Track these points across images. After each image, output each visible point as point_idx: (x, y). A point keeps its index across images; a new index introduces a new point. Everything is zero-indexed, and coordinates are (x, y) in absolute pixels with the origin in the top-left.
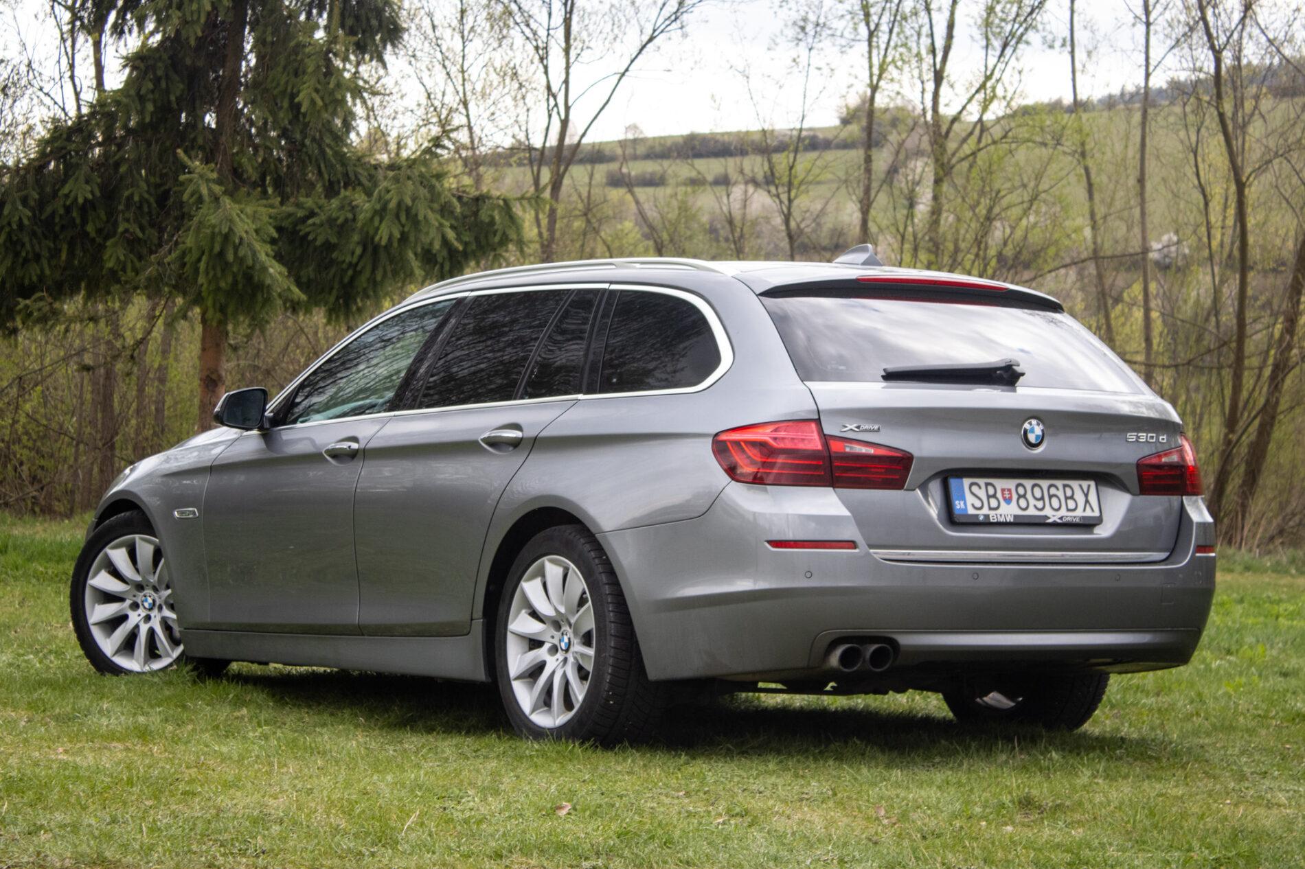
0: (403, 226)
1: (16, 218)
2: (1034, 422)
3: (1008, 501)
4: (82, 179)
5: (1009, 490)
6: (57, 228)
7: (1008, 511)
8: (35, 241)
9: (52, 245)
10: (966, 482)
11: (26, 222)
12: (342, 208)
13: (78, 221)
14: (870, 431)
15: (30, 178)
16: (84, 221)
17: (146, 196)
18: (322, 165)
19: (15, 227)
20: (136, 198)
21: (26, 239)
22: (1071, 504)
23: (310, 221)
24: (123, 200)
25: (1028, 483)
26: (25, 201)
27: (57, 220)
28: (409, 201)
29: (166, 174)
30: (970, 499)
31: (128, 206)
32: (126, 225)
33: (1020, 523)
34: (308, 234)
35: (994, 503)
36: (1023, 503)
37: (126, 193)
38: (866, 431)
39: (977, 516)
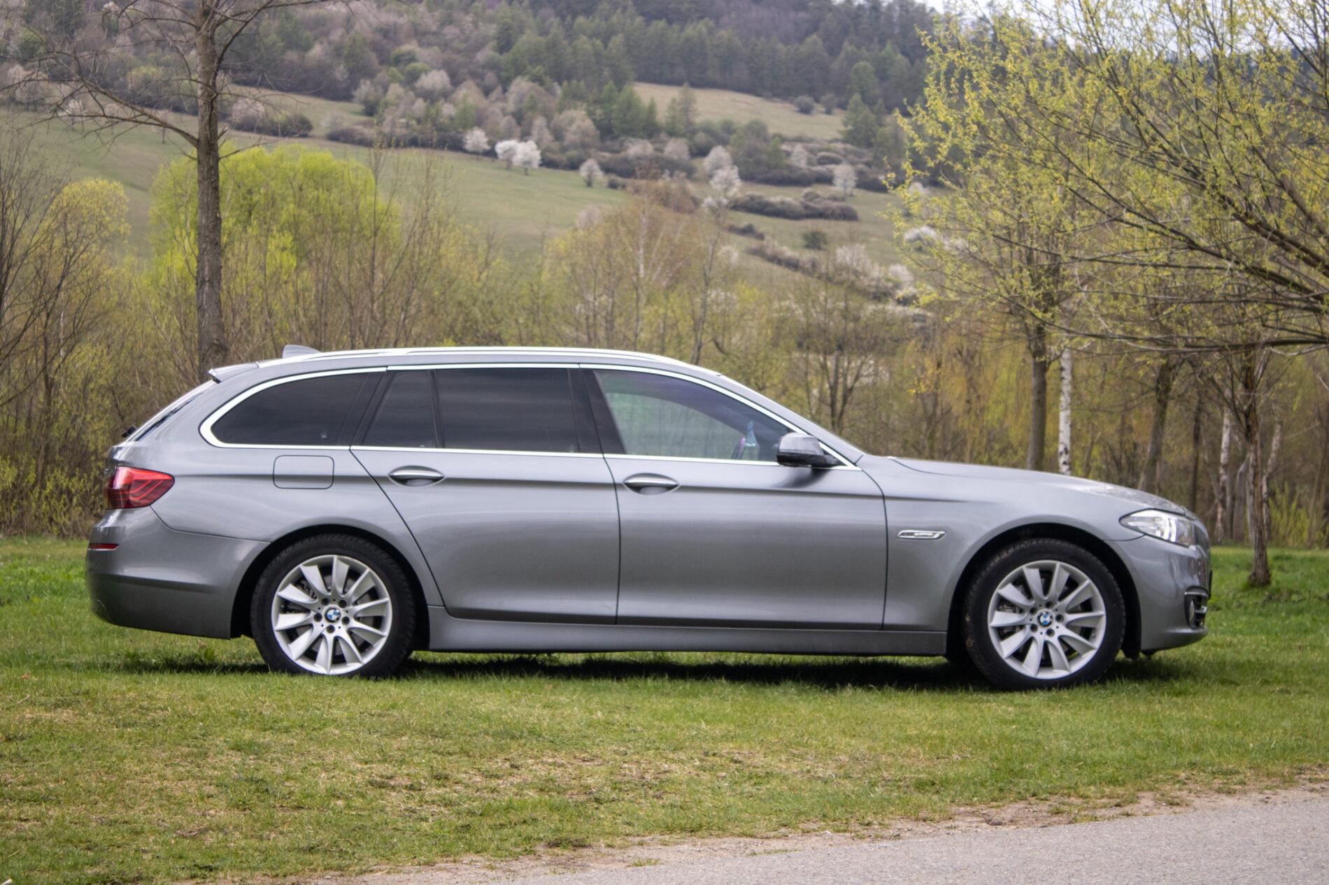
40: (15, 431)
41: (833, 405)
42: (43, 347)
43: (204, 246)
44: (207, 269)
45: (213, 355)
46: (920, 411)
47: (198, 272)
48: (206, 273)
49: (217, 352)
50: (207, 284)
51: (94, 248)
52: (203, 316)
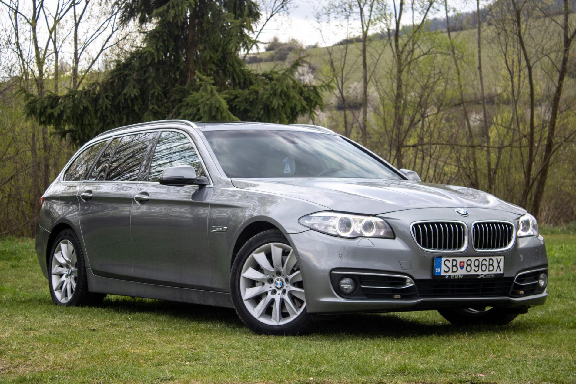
0: (283, 100)
1: (105, 105)
4: (132, 87)
6: (121, 109)
8: (112, 115)
9: (119, 116)
11: (109, 107)
12: (250, 94)
13: (130, 105)
15: (109, 87)
16: (133, 105)
17: (160, 93)
18: (235, 76)
19: (104, 109)
20: (156, 94)
21: (109, 114)
23: (237, 100)
24: (150, 95)
26: (107, 97)
27: (121, 105)
28: (286, 90)
29: (167, 83)
31: (152, 98)
32: (153, 106)
34: (236, 106)
37: (152, 92)
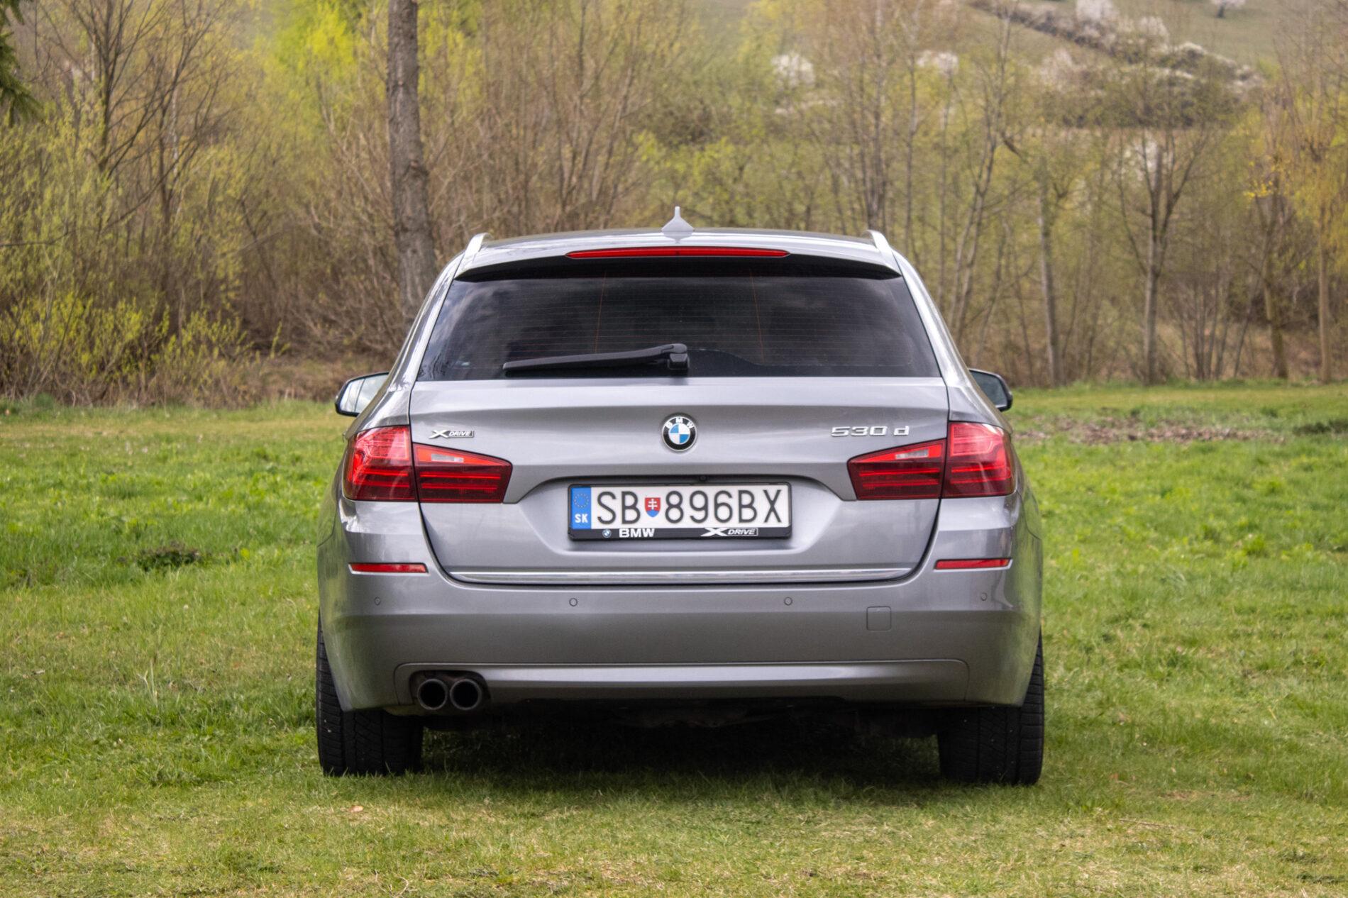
2: (679, 420)
3: (653, 512)
5: (658, 500)
7: (649, 524)
10: (595, 492)
14: (461, 437)
22: (747, 514)
25: (686, 491)
30: (597, 511)
33: (662, 536)
35: (631, 515)
36: (674, 514)
38: (456, 437)
39: (601, 531)
40: (126, 255)
41: (1154, 216)
42: (158, 151)
43: (396, 40)
44: (400, 70)
45: (411, 181)
46: (1257, 220)
47: (389, 74)
48: (400, 75)
49: (415, 177)
50: (401, 90)
51: (218, 26)
52: (397, 131)
